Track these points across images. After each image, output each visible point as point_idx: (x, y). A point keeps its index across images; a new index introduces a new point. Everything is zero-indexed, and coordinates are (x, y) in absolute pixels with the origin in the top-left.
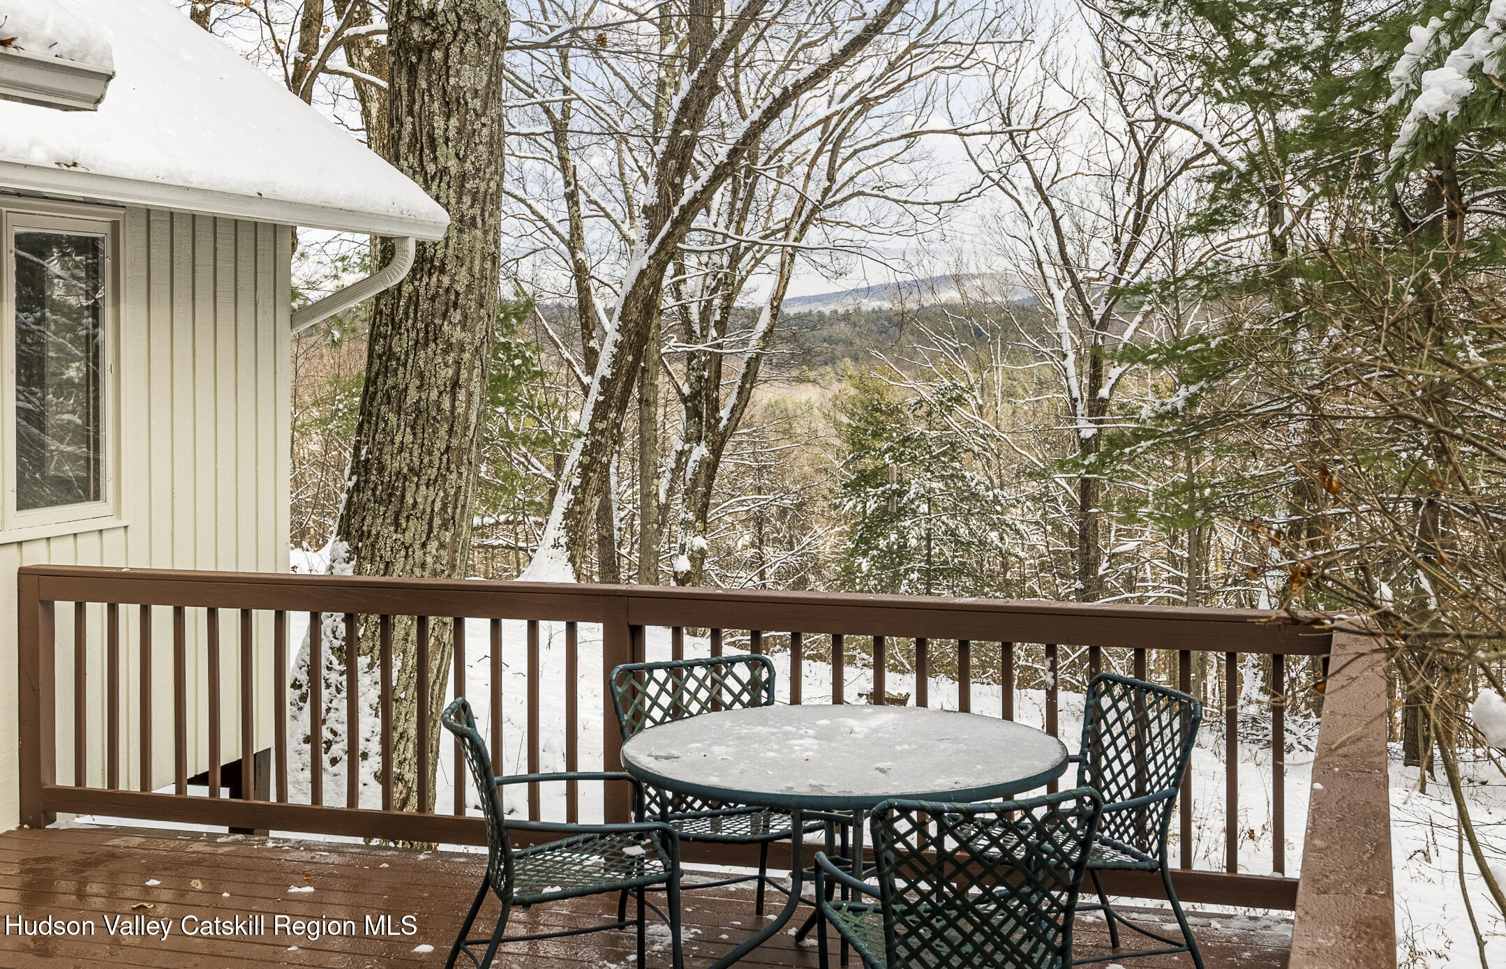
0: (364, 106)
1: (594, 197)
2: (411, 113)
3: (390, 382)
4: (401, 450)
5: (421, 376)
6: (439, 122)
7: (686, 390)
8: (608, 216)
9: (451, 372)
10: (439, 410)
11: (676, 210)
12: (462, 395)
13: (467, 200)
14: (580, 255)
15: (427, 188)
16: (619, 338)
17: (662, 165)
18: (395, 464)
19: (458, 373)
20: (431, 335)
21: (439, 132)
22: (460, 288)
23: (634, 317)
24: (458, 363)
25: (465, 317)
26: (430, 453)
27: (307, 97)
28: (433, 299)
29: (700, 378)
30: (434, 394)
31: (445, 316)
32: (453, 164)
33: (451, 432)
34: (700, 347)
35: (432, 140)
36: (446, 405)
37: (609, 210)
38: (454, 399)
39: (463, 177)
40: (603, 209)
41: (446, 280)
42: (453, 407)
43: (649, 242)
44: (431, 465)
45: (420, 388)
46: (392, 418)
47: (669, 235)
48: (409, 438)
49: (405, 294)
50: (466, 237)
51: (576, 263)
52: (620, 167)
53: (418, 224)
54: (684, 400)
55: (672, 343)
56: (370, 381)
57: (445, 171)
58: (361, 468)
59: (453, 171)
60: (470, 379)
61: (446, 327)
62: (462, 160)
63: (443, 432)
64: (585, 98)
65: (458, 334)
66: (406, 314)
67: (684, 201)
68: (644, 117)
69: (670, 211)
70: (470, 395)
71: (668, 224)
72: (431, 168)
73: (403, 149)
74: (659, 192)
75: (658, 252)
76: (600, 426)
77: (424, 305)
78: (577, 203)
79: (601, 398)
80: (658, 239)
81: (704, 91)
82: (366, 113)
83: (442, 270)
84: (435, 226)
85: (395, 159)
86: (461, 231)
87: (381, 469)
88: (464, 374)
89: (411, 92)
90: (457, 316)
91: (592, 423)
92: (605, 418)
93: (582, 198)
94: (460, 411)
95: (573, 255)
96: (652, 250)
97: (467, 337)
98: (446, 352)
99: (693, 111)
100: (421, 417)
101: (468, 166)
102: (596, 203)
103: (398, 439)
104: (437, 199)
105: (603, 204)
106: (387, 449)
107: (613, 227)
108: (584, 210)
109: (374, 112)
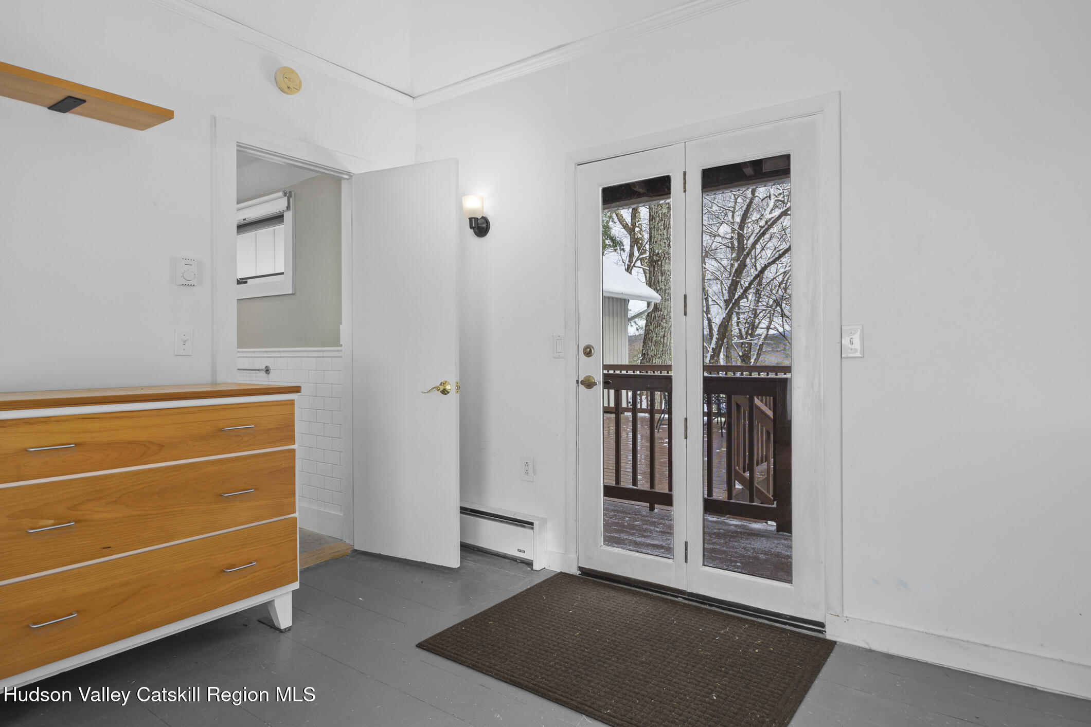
0: (645, 275)
1: (714, 299)
2: (654, 276)
3: (650, 336)
4: (652, 351)
5: (656, 334)
6: (660, 278)
7: (741, 354)
8: (718, 304)
9: (663, 333)
10: (661, 342)
11: (734, 300)
12: (666, 338)
13: (667, 295)
14: (709, 316)
15: (657, 292)
16: (717, 337)
17: (729, 288)
18: (651, 354)
19: (665, 334)
20: (659, 325)
21: (660, 280)
22: (665, 314)
23: (722, 331)
24: (665, 331)
25: (666, 321)
26: (659, 351)
27: (630, 273)
28: (659, 317)
29: (745, 351)
30: (659, 338)
31: (662, 321)
32: (663, 287)
33: (663, 347)
34: (745, 341)
35: (658, 282)
36: (662, 341)
37: (718, 303)
38: (664, 339)
39: (666, 290)
40: (716, 302)
41: (662, 313)
42: (664, 341)
43: (726, 310)
44: (659, 354)
45: (656, 337)
46: (650, 344)
47: (732, 307)
48: (654, 348)
49: (653, 316)
50: (666, 303)
51: (708, 318)
52: (722, 289)
53: (655, 299)
54: (740, 357)
55: (736, 340)
56: (645, 336)
57: (661, 288)
58: (643, 355)
59: (663, 288)
60: (667, 335)
61: (662, 323)
62: (665, 286)
63: (661, 347)
64: (710, 270)
65: (665, 325)
66: (653, 321)
67: (736, 297)
68: (727, 274)
69: (732, 301)
70: (667, 338)
71: (731, 304)
72: (658, 288)
73: (652, 284)
74: (729, 295)
75: (728, 312)
76: (712, 361)
77: (657, 318)
78: (708, 301)
79: (712, 354)
80: (728, 309)
81: (743, 266)
82: (646, 277)
83: (661, 311)
84: (658, 300)
85: (650, 286)
86: (665, 302)
87: (648, 355)
88: (666, 334)
89: (653, 271)
90: (664, 321)
91: (710, 361)
92: (713, 359)
93: (710, 299)
94: (665, 342)
95: (707, 316)
96: (727, 312)
97: (667, 325)
98: (662, 329)
99: (739, 272)
100: (657, 343)
101: (667, 287)
102: (714, 301)
103: (651, 348)
104: (660, 295)
105: (716, 301)
106: (649, 350)
107: (719, 307)
108: (710, 302)
109: (648, 277)
